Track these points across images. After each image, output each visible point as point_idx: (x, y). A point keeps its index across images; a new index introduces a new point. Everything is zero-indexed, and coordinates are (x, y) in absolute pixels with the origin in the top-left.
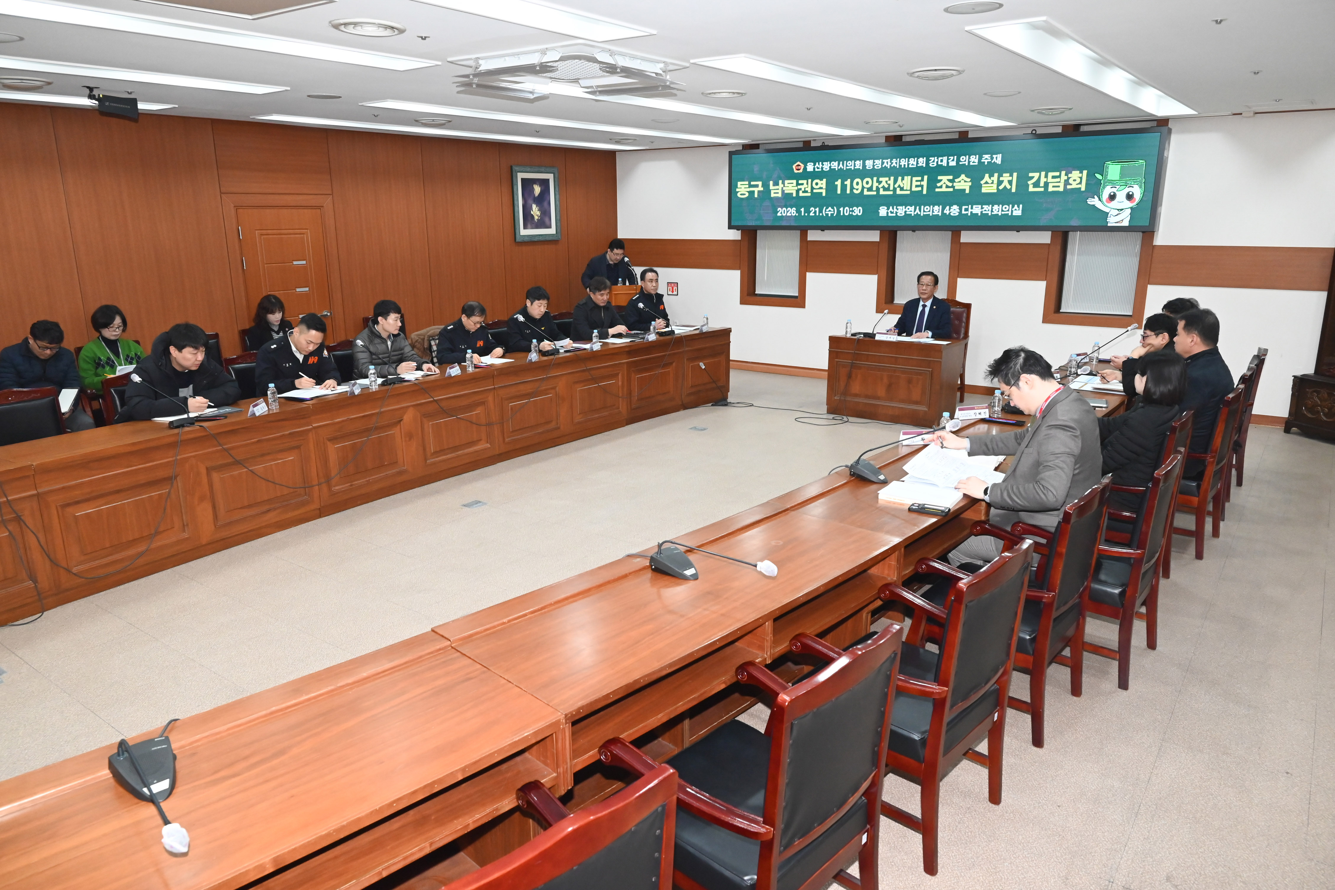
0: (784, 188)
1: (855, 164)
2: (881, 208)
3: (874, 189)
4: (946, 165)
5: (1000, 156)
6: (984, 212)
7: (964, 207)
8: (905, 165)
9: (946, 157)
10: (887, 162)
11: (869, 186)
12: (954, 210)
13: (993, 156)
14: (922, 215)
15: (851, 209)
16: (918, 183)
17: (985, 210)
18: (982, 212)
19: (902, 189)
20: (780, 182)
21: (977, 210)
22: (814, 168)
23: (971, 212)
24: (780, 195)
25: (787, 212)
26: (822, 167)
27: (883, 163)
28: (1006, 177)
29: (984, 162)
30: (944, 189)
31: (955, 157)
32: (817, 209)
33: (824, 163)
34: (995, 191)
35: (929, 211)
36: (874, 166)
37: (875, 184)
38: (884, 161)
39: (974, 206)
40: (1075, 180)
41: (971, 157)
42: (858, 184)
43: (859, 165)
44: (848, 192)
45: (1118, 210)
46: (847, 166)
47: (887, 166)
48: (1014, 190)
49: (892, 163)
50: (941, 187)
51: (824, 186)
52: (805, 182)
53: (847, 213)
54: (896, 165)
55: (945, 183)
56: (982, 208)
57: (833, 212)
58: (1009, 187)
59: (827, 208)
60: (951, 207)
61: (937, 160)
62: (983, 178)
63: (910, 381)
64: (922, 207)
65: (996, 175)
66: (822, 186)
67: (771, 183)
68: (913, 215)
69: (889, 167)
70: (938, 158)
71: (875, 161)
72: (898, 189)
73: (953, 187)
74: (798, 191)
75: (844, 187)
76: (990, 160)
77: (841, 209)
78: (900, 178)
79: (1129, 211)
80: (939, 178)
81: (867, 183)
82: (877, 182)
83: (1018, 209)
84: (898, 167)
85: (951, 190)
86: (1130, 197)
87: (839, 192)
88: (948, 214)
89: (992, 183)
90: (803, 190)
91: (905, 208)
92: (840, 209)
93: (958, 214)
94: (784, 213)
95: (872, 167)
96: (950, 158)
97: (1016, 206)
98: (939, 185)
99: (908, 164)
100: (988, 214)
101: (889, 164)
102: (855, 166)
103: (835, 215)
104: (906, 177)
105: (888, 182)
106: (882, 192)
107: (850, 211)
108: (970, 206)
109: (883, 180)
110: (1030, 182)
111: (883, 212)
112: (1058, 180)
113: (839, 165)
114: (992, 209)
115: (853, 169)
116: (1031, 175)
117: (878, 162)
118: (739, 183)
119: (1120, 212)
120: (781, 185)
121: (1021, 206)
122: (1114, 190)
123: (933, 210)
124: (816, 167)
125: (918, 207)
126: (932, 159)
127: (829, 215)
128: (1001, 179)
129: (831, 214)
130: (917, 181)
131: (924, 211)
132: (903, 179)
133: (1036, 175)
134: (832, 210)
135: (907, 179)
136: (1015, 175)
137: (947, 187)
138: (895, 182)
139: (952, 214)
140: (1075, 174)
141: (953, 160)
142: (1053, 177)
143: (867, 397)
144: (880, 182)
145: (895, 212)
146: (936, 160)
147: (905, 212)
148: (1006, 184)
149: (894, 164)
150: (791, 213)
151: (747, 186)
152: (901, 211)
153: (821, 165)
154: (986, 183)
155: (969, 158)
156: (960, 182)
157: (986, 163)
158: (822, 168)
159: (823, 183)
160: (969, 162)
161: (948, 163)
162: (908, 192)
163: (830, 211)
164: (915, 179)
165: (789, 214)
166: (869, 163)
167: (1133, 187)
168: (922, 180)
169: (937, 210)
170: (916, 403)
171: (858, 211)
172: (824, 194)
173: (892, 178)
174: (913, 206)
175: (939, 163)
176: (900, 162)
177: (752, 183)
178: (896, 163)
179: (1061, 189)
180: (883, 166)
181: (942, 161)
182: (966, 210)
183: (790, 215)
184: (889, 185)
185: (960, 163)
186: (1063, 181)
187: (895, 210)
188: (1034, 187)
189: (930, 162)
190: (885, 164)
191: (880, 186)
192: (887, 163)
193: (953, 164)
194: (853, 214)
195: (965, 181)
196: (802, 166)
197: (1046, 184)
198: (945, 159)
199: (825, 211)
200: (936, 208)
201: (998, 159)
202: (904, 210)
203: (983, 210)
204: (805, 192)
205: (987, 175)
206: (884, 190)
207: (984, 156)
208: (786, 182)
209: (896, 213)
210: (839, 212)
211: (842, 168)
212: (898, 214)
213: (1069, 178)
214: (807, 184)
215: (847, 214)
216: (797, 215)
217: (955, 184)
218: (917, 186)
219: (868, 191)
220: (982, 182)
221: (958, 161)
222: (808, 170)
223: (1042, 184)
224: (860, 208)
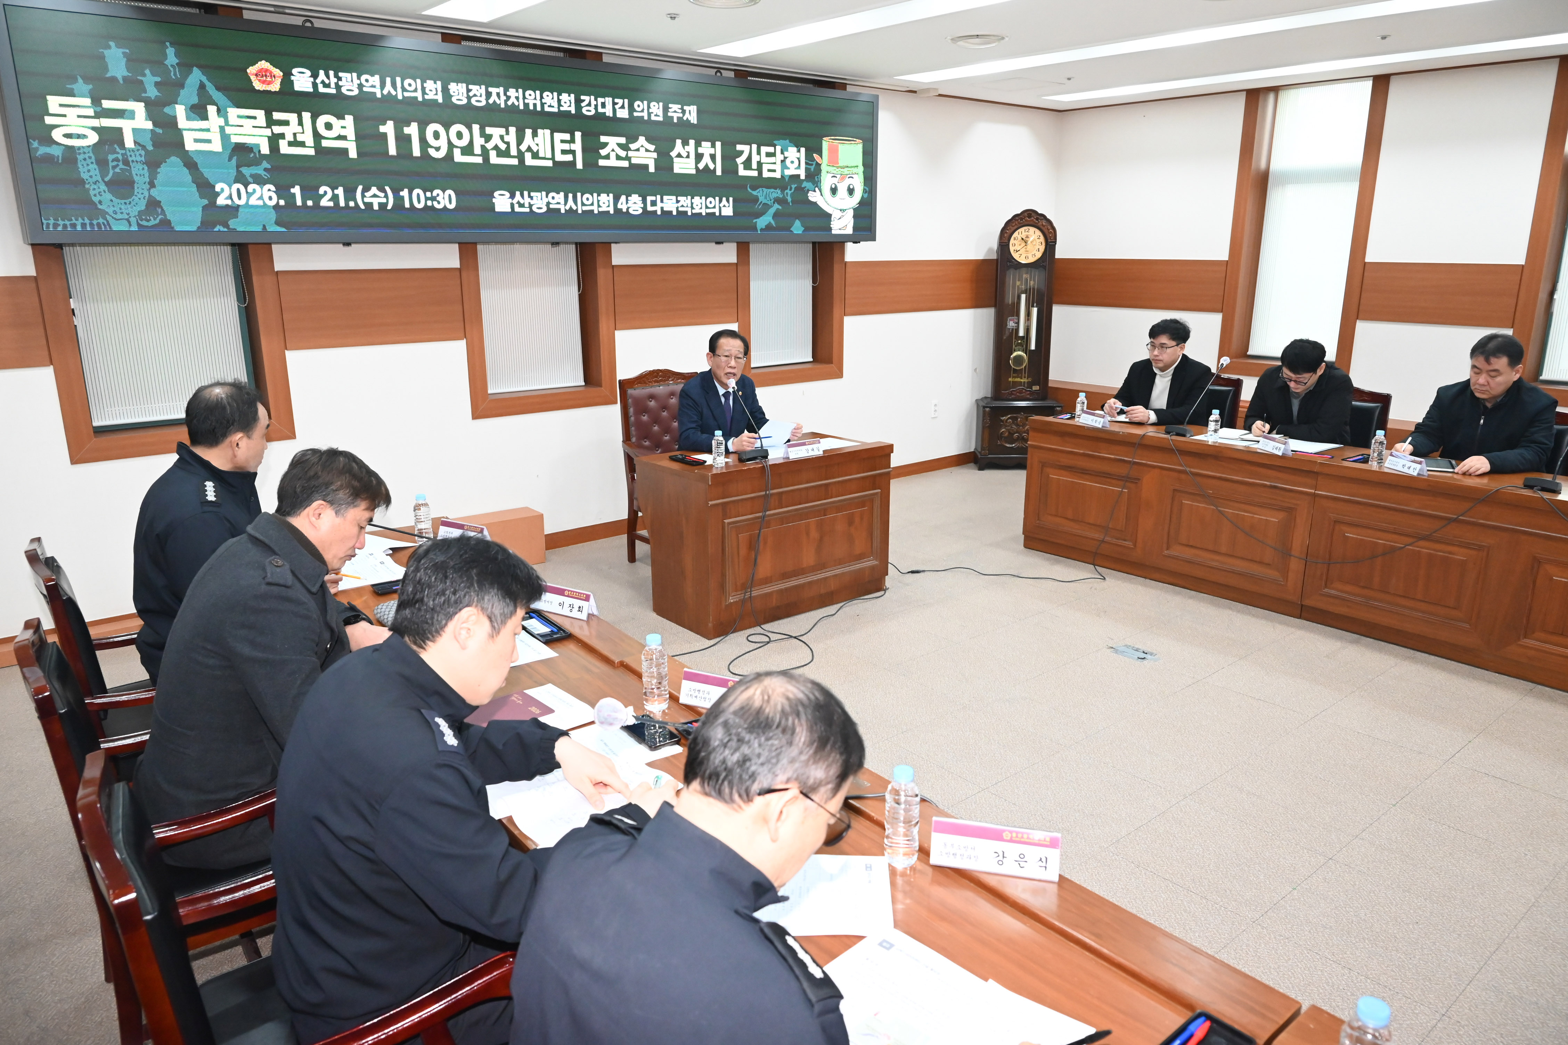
0: (228, 130)
1: (423, 89)
2: (496, 194)
3: (477, 150)
4: (611, 115)
5: (693, 109)
6: (680, 209)
7: (649, 199)
8: (535, 105)
9: (611, 99)
10: (498, 94)
11: (464, 142)
12: (633, 204)
13: (685, 108)
14: (580, 211)
15: (428, 194)
16: (566, 147)
17: (682, 206)
18: (677, 208)
19: (535, 156)
20: (212, 110)
21: (670, 204)
22: (315, 85)
23: (662, 208)
24: (216, 146)
25: (249, 195)
26: (337, 84)
27: (489, 95)
28: (706, 148)
29: (672, 117)
30: (613, 162)
31: (626, 101)
32: (340, 191)
33: (341, 74)
34: (694, 172)
35: (592, 204)
36: (469, 98)
37: (478, 141)
38: (490, 89)
39: (665, 198)
40: (792, 162)
41: (652, 104)
42: (436, 135)
43: (433, 90)
44: (416, 152)
45: (841, 210)
46: (404, 89)
47: (498, 102)
48: (719, 172)
49: (508, 98)
50: (607, 157)
51: (350, 133)
52: (292, 117)
53: (419, 202)
54: (516, 103)
55: (613, 150)
56: (678, 202)
57: (384, 200)
58: (711, 166)
59: (366, 189)
60: (629, 198)
61: (595, 103)
62: (672, 148)
63: (850, 521)
64: (579, 195)
65: (692, 142)
66: (343, 132)
67: (180, 111)
68: (563, 211)
69: (503, 106)
70: (596, 100)
71: (471, 87)
72: (528, 156)
73: (628, 158)
74: (274, 140)
75: (403, 140)
76: (681, 115)
77: (405, 193)
78: (529, 132)
79: (851, 213)
80: (603, 139)
81: (460, 135)
82: (481, 136)
83: (727, 205)
84: (521, 107)
85: (625, 164)
86: (851, 191)
87: (392, 151)
88: (624, 210)
89: (688, 157)
90: (289, 137)
91: (547, 197)
92: (402, 193)
93: (640, 211)
94: (239, 197)
95: (465, 101)
96: (616, 100)
97: (724, 199)
98: (603, 152)
99: (542, 105)
100: (687, 212)
101: (503, 98)
102: (424, 93)
103: (389, 207)
104: (540, 131)
105: (506, 139)
106: (494, 159)
107: (427, 199)
108: (659, 197)
109: (495, 132)
110: (740, 160)
111: (502, 202)
112: (772, 159)
113: (383, 85)
114: (692, 204)
115: (420, 99)
116: (739, 147)
117: (478, 90)
118: (54, 102)
119: (844, 214)
120: (214, 119)
121: (731, 199)
122: (835, 180)
123: (598, 201)
124: (318, 81)
125: (570, 195)
126: (586, 98)
127: (376, 207)
128: (700, 150)
129: (380, 204)
130: (563, 141)
131: (583, 204)
132: (535, 134)
133: (745, 148)
134: (382, 195)
135: (544, 134)
136: (718, 144)
137: (618, 158)
138: (520, 140)
139: (631, 211)
140: (792, 153)
141: (623, 107)
142: (769, 155)
143: (785, 576)
144: (488, 138)
145: (527, 205)
146: (593, 103)
147: (548, 204)
148: (706, 160)
149: (512, 100)
150: (261, 198)
151: (91, 112)
152: (539, 202)
153: (333, 80)
154: (679, 155)
155: (649, 107)
156: (638, 150)
157: (675, 121)
158: (338, 87)
159: (347, 126)
160: (649, 114)
161: (614, 111)
162: (550, 163)
163: (375, 196)
164: (558, 136)
165: (253, 201)
166: (458, 92)
167: (852, 178)
168: (572, 141)
169: (604, 202)
170: (860, 557)
171: (446, 199)
172: (353, 154)
173: (512, 130)
174: (562, 194)
175: (600, 110)
176: (524, 98)
177: (107, 104)
178: (517, 98)
179: (777, 175)
180: (491, 101)
181: (603, 105)
182: (654, 203)
183: (260, 203)
184: (508, 144)
185: (635, 114)
186: (779, 163)
187: (527, 201)
188: (745, 169)
189: (583, 104)
190: (494, 97)
191: (489, 146)
192: (498, 96)
193: (623, 114)
194: (435, 204)
195: (647, 150)
196: (278, 72)
197: (760, 164)
198: (609, 101)
199: (363, 196)
200: (604, 197)
201: (692, 114)
202: (545, 200)
203: (679, 205)
204: (295, 143)
205: (679, 142)
206: (498, 155)
207: (670, 105)
208: (233, 113)
209: (530, 206)
210: (399, 200)
211: (394, 93)
212: (534, 209)
213: (785, 158)
214: (300, 123)
215: (420, 206)
216: (282, 202)
217: (630, 154)
218: (564, 152)
219: (463, 154)
220: (673, 154)
221: (631, 109)
222: (298, 87)
223: (754, 166)
224: (450, 192)
